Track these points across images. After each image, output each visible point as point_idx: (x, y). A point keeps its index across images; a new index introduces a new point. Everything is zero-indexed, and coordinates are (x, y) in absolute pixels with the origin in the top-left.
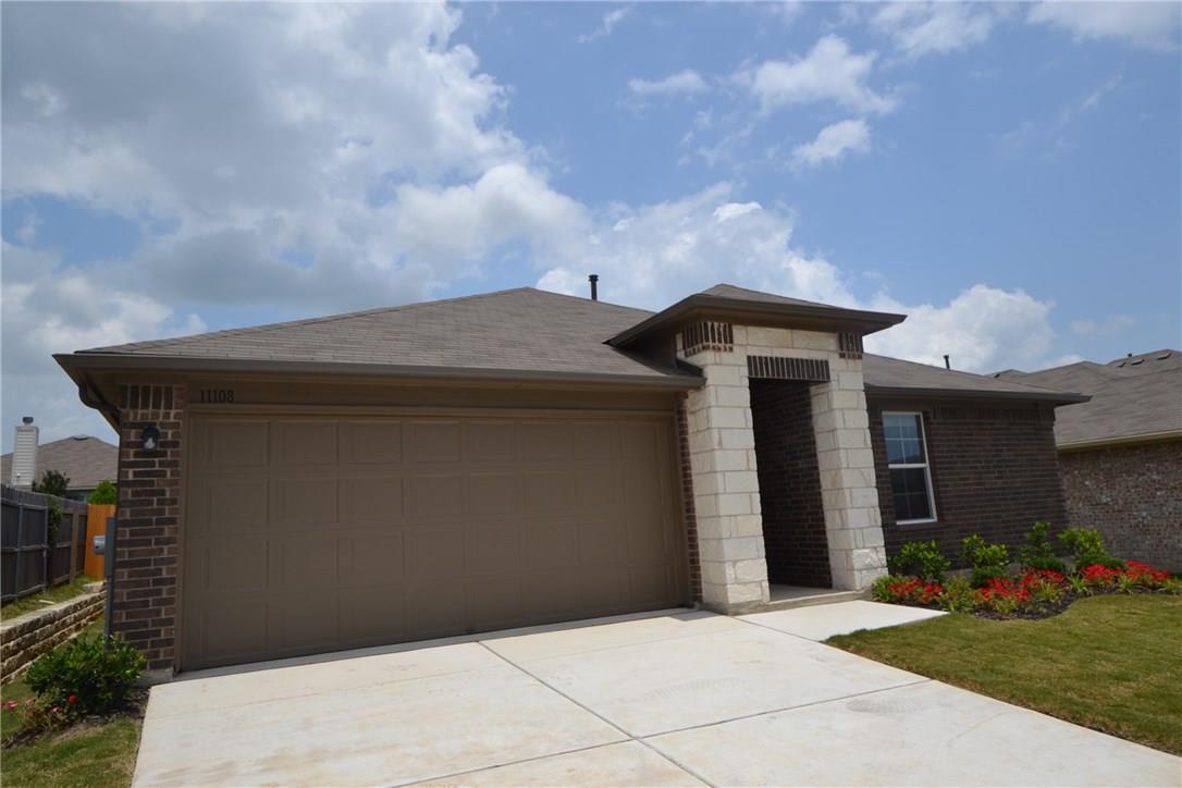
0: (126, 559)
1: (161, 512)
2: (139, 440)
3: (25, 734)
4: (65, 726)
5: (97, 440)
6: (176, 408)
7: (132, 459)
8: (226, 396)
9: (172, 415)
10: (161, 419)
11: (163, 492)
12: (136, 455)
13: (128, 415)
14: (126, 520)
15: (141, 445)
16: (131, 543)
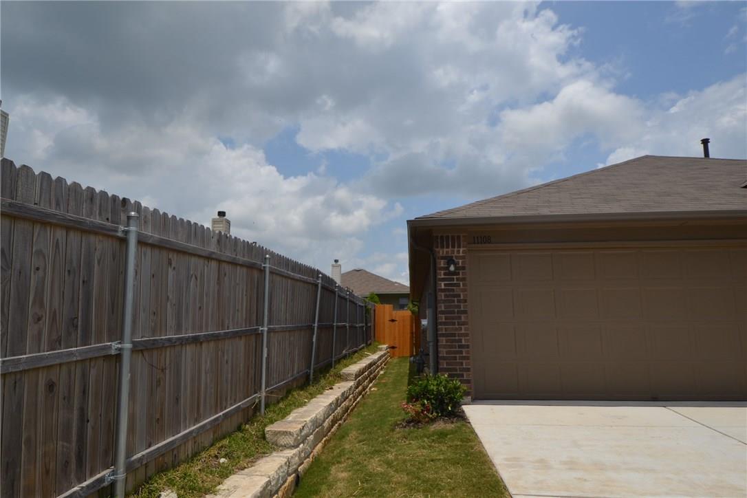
0: (444, 332)
1: (459, 307)
2: (446, 266)
3: (412, 421)
4: (433, 421)
5: (365, 271)
6: (463, 247)
7: (443, 276)
8: (486, 239)
9: (461, 252)
10: (455, 254)
11: (459, 296)
12: (445, 274)
13: (439, 252)
14: (442, 311)
15: (448, 268)
16: (445, 324)
